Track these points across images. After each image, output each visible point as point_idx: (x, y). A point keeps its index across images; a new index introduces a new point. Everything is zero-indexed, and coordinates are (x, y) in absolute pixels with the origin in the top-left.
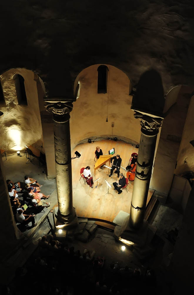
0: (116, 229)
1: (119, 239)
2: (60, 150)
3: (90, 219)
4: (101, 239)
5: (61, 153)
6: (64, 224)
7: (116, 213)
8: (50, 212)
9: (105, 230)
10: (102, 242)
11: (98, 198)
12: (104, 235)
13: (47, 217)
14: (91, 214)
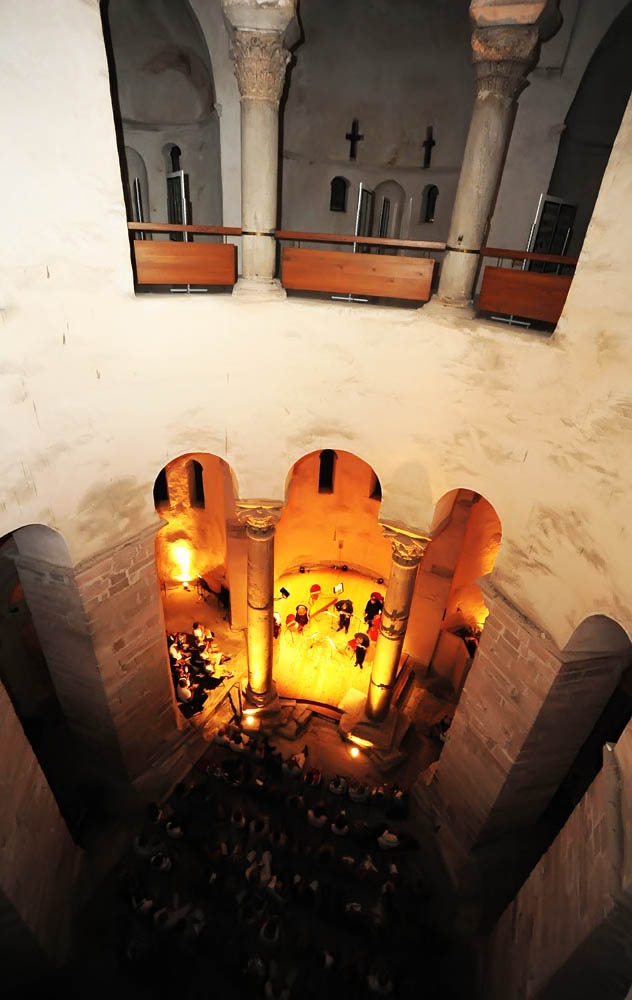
0: (343, 720)
1: (347, 736)
2: (255, 584)
3: (299, 701)
4: (317, 735)
5: (257, 589)
6: (258, 708)
8: (233, 686)
9: (324, 720)
10: (320, 740)
12: (323, 728)
13: (228, 695)
14: (301, 693)
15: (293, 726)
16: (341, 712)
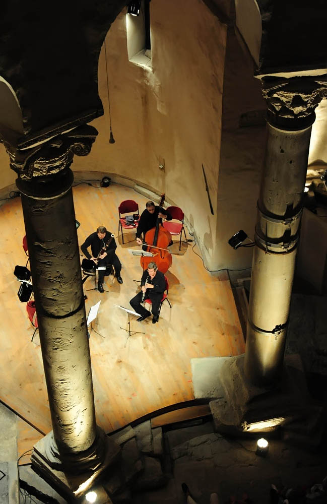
0: (215, 410)
1: (243, 428)
2: (61, 276)
3: (135, 424)
4: (191, 455)
5: (65, 283)
6: (92, 472)
7: (186, 371)
8: (18, 466)
9: (185, 429)
10: (199, 460)
11: (115, 360)
12: (192, 440)
13: (22, 484)
14: (130, 410)
15: (153, 464)
16: (203, 402)
